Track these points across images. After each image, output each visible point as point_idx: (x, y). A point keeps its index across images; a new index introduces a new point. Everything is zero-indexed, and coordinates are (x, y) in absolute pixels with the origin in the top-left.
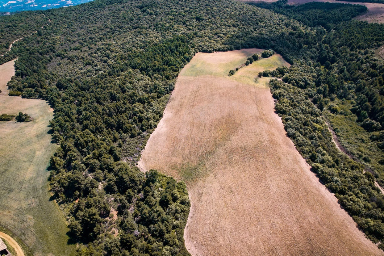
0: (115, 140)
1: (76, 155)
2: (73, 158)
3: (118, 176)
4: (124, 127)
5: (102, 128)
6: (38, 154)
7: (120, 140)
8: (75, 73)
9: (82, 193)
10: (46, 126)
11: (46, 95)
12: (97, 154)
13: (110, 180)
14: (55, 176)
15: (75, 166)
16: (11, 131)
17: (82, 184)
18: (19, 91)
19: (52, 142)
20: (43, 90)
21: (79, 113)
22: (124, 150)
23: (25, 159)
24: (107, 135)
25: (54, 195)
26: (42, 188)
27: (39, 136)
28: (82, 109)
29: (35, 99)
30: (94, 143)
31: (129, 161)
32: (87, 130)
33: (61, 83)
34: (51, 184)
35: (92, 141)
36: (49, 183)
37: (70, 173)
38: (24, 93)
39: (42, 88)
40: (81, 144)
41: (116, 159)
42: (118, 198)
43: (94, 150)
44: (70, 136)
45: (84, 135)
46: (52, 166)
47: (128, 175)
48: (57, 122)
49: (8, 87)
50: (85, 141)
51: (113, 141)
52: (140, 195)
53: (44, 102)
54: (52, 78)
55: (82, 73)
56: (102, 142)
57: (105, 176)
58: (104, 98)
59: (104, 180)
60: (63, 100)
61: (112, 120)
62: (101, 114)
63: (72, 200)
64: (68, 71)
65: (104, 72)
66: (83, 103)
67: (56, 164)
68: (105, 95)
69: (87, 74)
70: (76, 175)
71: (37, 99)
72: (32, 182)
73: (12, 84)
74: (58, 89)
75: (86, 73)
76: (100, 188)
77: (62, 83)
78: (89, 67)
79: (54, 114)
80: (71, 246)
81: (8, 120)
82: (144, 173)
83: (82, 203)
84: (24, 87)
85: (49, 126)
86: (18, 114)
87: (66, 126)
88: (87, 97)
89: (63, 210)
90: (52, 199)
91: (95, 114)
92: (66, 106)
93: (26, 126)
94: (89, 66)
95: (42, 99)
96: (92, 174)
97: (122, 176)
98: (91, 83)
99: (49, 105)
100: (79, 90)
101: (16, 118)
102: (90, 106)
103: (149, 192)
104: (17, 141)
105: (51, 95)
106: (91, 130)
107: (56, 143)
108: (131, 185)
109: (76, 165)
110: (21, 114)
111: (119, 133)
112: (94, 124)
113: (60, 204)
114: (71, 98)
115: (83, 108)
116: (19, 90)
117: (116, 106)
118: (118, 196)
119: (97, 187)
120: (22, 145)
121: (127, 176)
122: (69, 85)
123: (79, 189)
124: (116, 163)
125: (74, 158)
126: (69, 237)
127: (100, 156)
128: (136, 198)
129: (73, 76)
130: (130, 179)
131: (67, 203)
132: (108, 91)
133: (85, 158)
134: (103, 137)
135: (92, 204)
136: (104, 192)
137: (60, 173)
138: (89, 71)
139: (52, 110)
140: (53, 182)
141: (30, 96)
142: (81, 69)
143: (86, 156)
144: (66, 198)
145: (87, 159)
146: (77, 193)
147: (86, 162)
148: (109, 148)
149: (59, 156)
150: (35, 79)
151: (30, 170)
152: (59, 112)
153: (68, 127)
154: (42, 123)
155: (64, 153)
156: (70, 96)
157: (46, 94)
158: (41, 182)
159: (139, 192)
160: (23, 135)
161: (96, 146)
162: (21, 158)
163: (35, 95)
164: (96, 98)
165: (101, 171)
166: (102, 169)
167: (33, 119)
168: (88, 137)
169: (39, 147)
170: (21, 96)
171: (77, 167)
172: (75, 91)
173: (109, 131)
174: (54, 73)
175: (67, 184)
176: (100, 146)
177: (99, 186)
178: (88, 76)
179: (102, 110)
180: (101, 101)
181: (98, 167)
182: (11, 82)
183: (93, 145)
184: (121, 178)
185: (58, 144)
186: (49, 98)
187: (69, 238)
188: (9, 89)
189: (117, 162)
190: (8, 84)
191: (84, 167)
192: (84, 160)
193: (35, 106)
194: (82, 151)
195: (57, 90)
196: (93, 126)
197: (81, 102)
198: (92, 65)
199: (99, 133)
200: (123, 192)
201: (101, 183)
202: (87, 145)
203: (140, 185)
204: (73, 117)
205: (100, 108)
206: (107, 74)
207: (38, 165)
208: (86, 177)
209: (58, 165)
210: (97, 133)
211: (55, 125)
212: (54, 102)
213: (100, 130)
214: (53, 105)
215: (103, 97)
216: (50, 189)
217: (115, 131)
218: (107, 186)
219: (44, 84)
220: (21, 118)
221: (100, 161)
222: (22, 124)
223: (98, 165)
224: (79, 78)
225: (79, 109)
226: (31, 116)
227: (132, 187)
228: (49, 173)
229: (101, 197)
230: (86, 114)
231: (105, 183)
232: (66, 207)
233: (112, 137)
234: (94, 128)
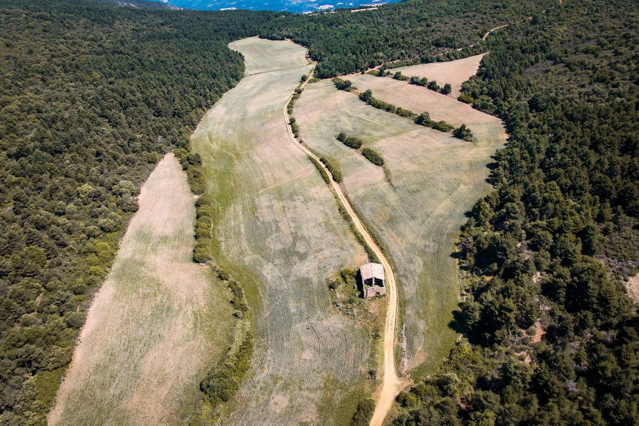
0: (600, 219)
1: (519, 212)
2: (512, 214)
3: (579, 278)
4: (631, 205)
5: (583, 190)
6: (463, 188)
7: (612, 224)
8: (569, 91)
9: (502, 271)
10: (489, 155)
11: (507, 112)
12: (556, 226)
13: (559, 276)
14: (472, 227)
15: (510, 226)
16: (443, 145)
17: (509, 258)
18: (472, 97)
19: (488, 181)
20: (506, 103)
21: (550, 153)
22: (610, 243)
23: (444, 187)
24: (588, 203)
25: (460, 252)
26: (448, 235)
27: (473, 165)
28: (558, 150)
29: (488, 113)
30: (558, 206)
31: (610, 266)
32: (554, 182)
33: (537, 100)
34: (462, 236)
35: (557, 202)
36: (460, 232)
37: (497, 233)
38: (478, 102)
39: (504, 100)
40: (533, 200)
41: (588, 250)
42: (559, 313)
43: (552, 216)
44: (521, 182)
45: (545, 188)
46: (475, 213)
47: (600, 288)
48: (508, 154)
49: (461, 88)
50: (544, 199)
51: (593, 219)
52: (603, 333)
53: (500, 121)
54: (526, 91)
55: (580, 93)
56: (574, 211)
57: (552, 267)
58: (610, 143)
59: (547, 271)
60: (530, 127)
61: (610, 183)
62: (592, 167)
63: (482, 272)
64: (556, 85)
65: (628, 100)
66: (564, 140)
67: (481, 212)
68: (614, 139)
69: (591, 97)
70: (507, 240)
71: (491, 114)
72: (440, 220)
73: (468, 85)
74: (528, 109)
75: (588, 96)
76: (535, 279)
77: (540, 100)
78: (599, 87)
79: (507, 142)
80: (451, 332)
81: (443, 130)
82: (635, 303)
83: (495, 285)
84: (481, 93)
85: (492, 157)
86: (459, 127)
87: (519, 165)
88: (575, 133)
89: (463, 279)
90: (454, 255)
91: (580, 163)
92: (533, 137)
93: (462, 147)
94: (600, 84)
95: (498, 117)
96: (530, 252)
97: (586, 283)
98: (593, 112)
99: (504, 127)
100: (565, 118)
101: (454, 131)
102: (575, 149)
103: (630, 338)
104: (444, 160)
105: (515, 114)
106: (561, 186)
107: (493, 184)
108: (595, 306)
109: (514, 226)
110: (463, 127)
111: (614, 211)
112: (570, 179)
113: (462, 268)
114: (546, 127)
115: (562, 147)
116: (474, 96)
117: (630, 164)
118: (560, 310)
119: (531, 276)
120: (447, 169)
121: (596, 287)
122: (550, 107)
123: (501, 262)
124: (583, 257)
125: (514, 215)
126: (455, 318)
127: (561, 231)
128: (592, 333)
129: (562, 94)
130: (599, 294)
131: (471, 272)
132: (623, 134)
133: (532, 223)
134: (579, 206)
135: (512, 294)
136: (539, 290)
137: (482, 228)
138: (594, 92)
139: (506, 136)
140: (466, 234)
141: (482, 108)
142: (583, 86)
143: (534, 220)
144: (474, 266)
145: (535, 226)
146: (495, 266)
147: (530, 229)
148: (582, 226)
149: (490, 203)
150: (501, 85)
151: (444, 204)
152: (518, 141)
153: (522, 168)
154: (483, 149)
155: (499, 202)
156: (544, 124)
157: (508, 110)
158: (450, 226)
159: (606, 327)
160: (454, 157)
161: (560, 214)
162: (440, 184)
163: (491, 108)
164: (592, 139)
165: (549, 255)
166: (553, 252)
167: (475, 139)
168: (551, 193)
169: (467, 180)
170: (471, 104)
171: (512, 230)
172: (556, 118)
173: (595, 201)
174: (532, 82)
175: (486, 246)
176: (566, 216)
177: (534, 276)
178: (589, 101)
179: (597, 161)
180: (601, 147)
181: (547, 247)
182: (467, 82)
183: (555, 209)
184: (584, 285)
185: (494, 188)
186: (509, 117)
187: (453, 319)
188: (461, 91)
189: (585, 256)
190: (463, 84)
191: (524, 236)
192: (529, 225)
193: (484, 123)
194: (530, 211)
195: (526, 109)
196: (569, 181)
197: (560, 137)
198: (609, 83)
199: (572, 196)
200: (571, 308)
201: (538, 273)
202: (543, 205)
203: (614, 317)
204: (537, 156)
205: (594, 158)
206: (634, 105)
207: (455, 202)
208: (519, 251)
209: (483, 214)
210: (569, 195)
211: (503, 158)
212: (515, 124)
213: (578, 192)
214: (510, 129)
215: (609, 141)
216: (458, 241)
217: (608, 204)
218: (549, 284)
219: (510, 96)
220: (461, 134)
221: (555, 238)
222: (458, 142)
223: (547, 244)
224: (571, 100)
225: (552, 147)
226: (474, 135)
227: (594, 311)
228: (465, 220)
229: (530, 293)
230: (563, 158)
231: (548, 278)
232: (467, 277)
233: (597, 211)
234: (568, 185)
